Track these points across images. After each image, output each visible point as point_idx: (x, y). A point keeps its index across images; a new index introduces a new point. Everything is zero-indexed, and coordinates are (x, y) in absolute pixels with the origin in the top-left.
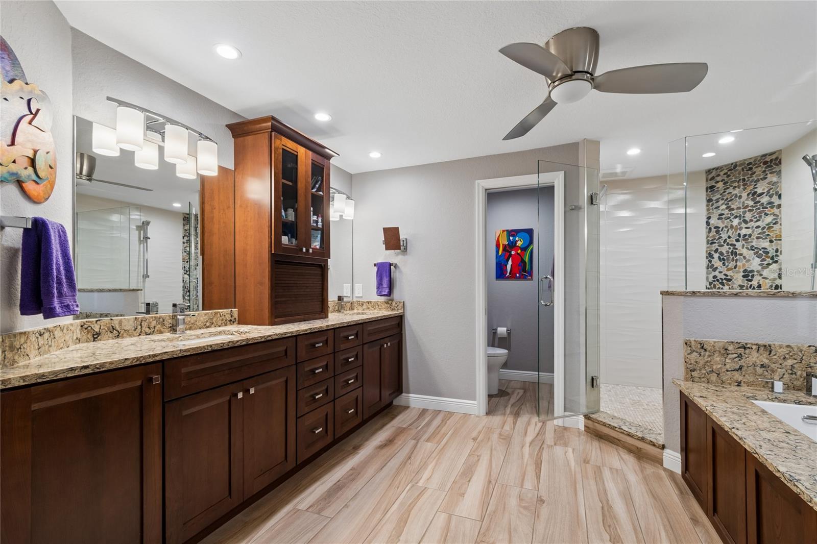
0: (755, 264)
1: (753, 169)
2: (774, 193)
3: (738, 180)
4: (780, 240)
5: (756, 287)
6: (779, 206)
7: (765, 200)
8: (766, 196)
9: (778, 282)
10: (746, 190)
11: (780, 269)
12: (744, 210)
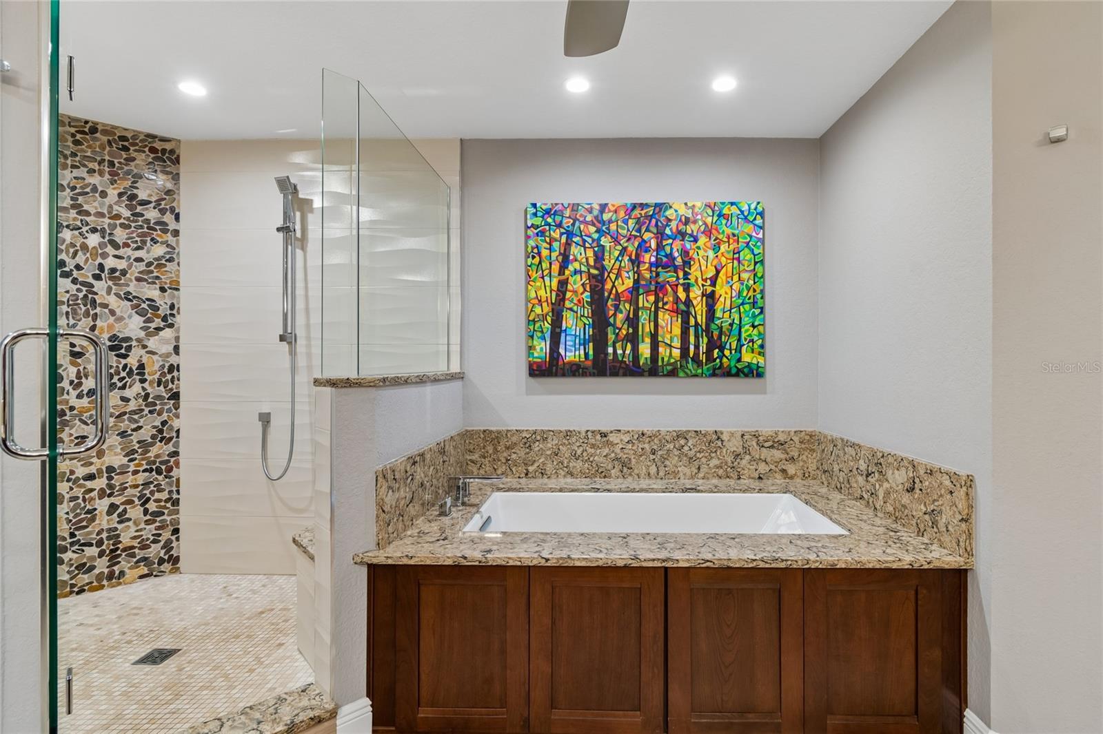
0: (133, 326)
1: (131, 151)
2: (168, 207)
3: (99, 159)
4: (177, 289)
5: (134, 368)
6: (176, 233)
7: (152, 214)
8: (155, 208)
9: (174, 360)
10: (115, 186)
11: (177, 339)
12: (112, 221)
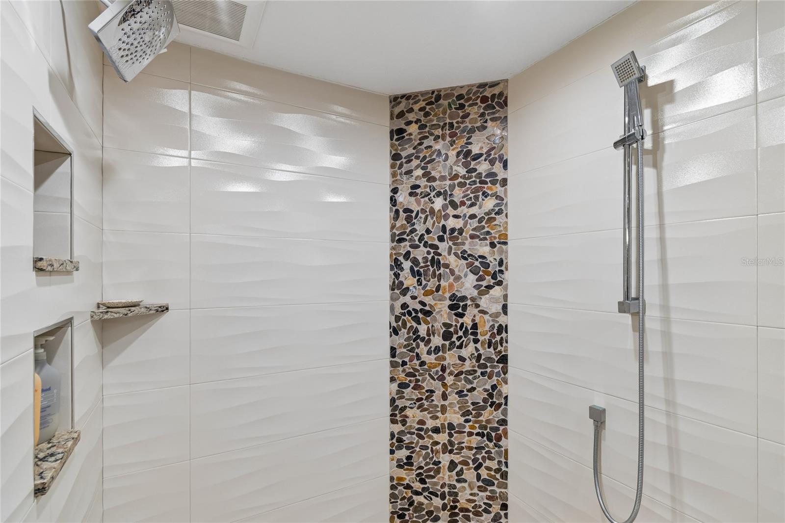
0: (468, 285)
1: (466, 107)
2: (497, 156)
3: (442, 124)
4: (505, 243)
5: (469, 328)
6: (504, 182)
7: (483, 167)
8: (485, 160)
9: (502, 320)
10: (455, 146)
11: (505, 297)
12: (451, 182)
